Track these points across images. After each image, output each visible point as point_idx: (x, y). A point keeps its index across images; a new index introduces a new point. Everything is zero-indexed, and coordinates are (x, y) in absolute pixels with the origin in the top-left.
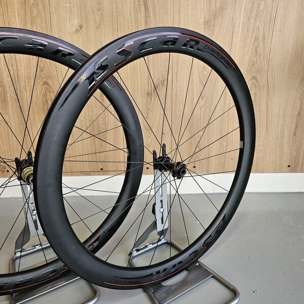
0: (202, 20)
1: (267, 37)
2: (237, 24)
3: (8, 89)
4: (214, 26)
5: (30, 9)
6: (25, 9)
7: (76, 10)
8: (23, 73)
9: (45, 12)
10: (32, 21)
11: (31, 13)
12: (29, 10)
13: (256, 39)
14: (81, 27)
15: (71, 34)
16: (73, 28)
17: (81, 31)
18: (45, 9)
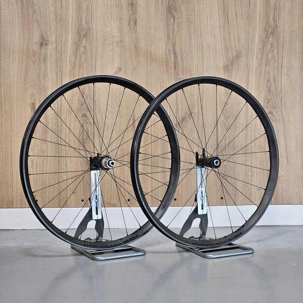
1: (277, 79)
13: (268, 81)
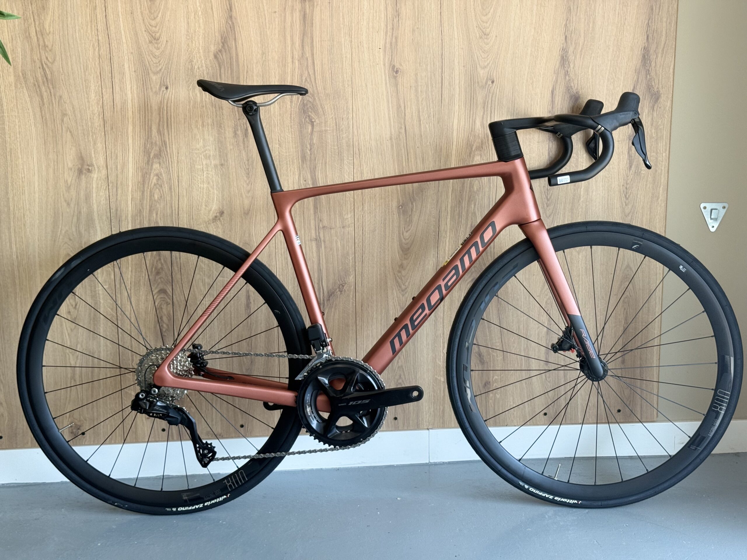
0: (395, 204)
2: (443, 209)
3: (102, 301)
4: (412, 210)
5: (151, 192)
6: (143, 192)
7: (215, 191)
8: (129, 277)
9: (171, 195)
10: (151, 207)
11: (150, 197)
12: (149, 193)
14: (222, 213)
15: (206, 223)
16: (211, 214)
17: (221, 219)
18: (171, 192)
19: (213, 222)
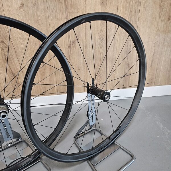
0: (99, 1)
1: (136, 11)
2: (120, 3)
4: (107, 4)
13: (131, 12)
14: (23, 5)
15: (16, 10)
16: (18, 5)
19: (20, 9)
